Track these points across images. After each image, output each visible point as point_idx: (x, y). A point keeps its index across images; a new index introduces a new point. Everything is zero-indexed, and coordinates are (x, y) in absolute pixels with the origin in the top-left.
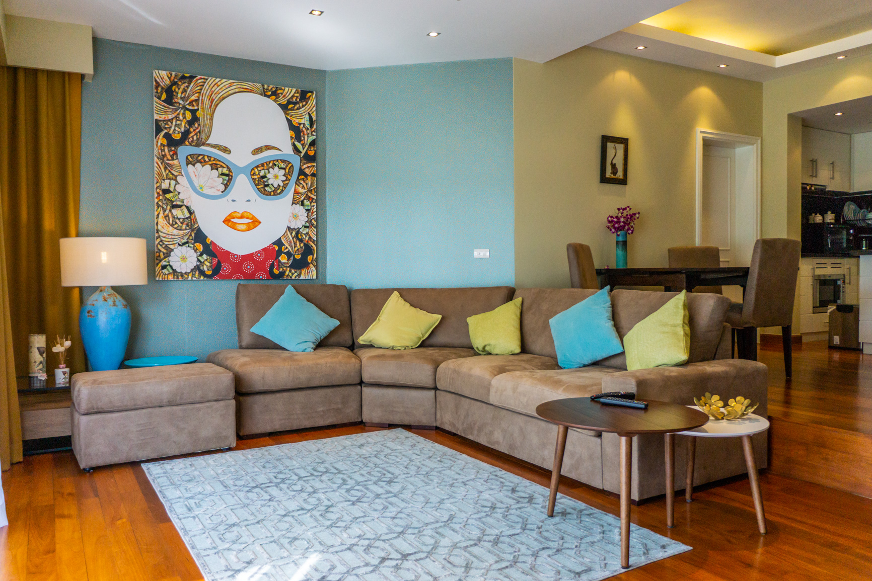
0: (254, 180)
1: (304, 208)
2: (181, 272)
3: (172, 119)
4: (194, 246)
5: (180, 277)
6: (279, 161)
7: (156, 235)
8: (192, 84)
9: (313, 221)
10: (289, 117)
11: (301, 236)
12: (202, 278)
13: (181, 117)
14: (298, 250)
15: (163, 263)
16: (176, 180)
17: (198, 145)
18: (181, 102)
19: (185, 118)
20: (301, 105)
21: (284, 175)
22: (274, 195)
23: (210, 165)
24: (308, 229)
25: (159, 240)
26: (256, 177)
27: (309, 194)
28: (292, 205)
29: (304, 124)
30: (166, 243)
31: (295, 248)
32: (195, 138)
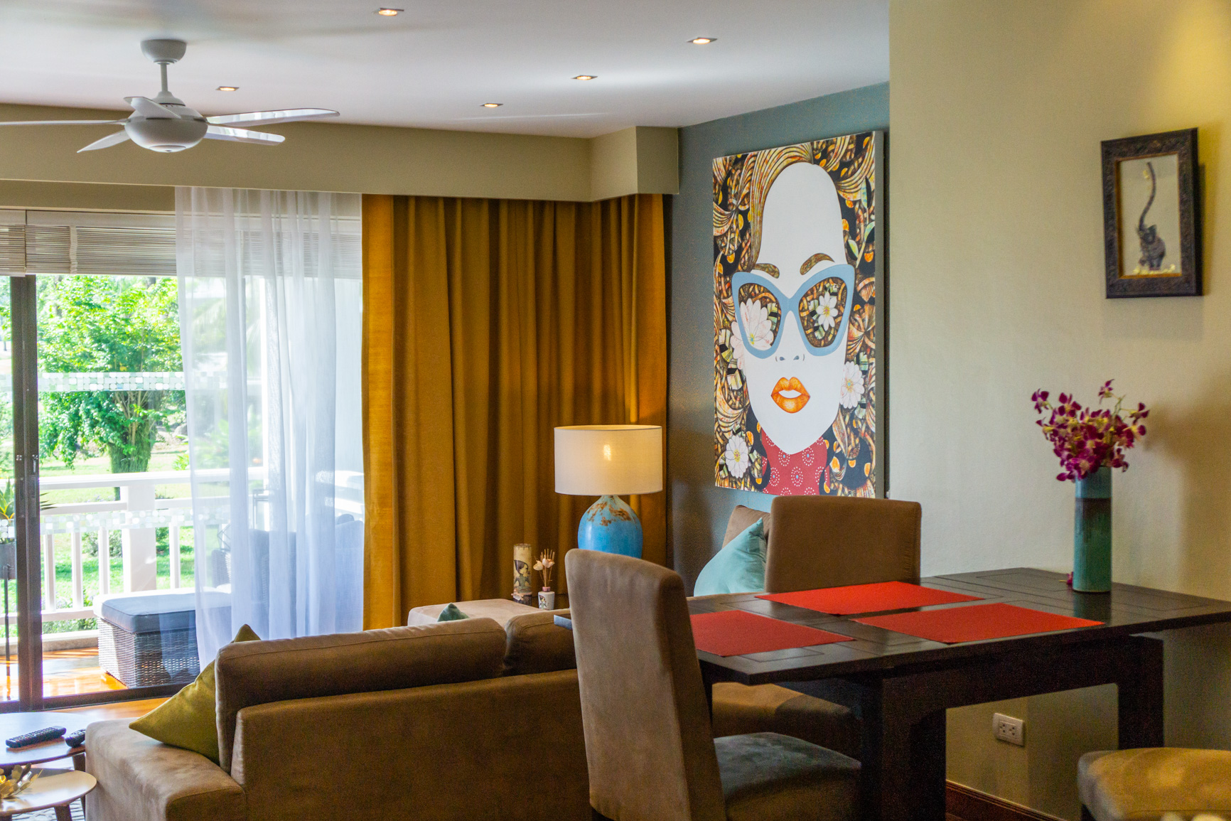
0: (802, 318)
1: (860, 369)
2: (735, 477)
3: (727, 232)
4: (746, 436)
5: (734, 486)
6: (831, 280)
7: (715, 417)
8: (744, 167)
9: (871, 394)
10: (841, 194)
11: (857, 423)
12: (753, 489)
13: (735, 226)
14: (852, 450)
15: (721, 461)
16: (730, 329)
17: (749, 270)
18: (734, 202)
19: (737, 227)
20: (856, 164)
21: (836, 307)
22: (825, 346)
23: (760, 299)
24: (865, 410)
25: (717, 425)
26: (804, 314)
27: (867, 340)
28: (845, 363)
29: (860, 201)
30: (723, 429)
31: (849, 444)
32: (747, 258)
